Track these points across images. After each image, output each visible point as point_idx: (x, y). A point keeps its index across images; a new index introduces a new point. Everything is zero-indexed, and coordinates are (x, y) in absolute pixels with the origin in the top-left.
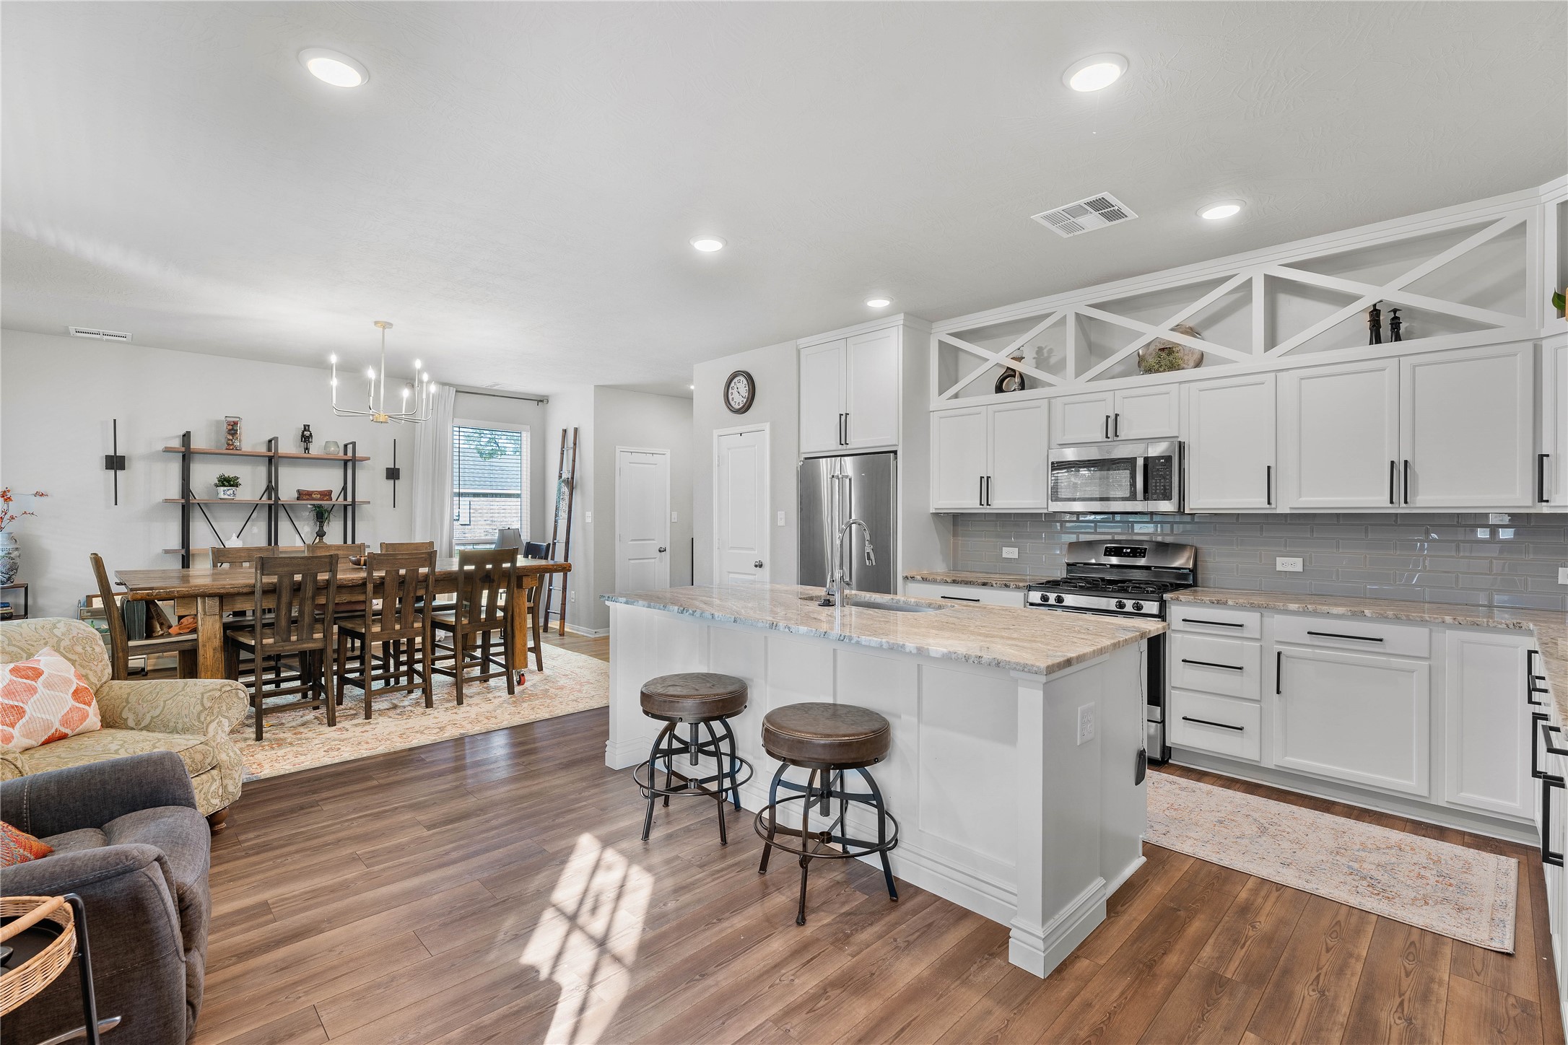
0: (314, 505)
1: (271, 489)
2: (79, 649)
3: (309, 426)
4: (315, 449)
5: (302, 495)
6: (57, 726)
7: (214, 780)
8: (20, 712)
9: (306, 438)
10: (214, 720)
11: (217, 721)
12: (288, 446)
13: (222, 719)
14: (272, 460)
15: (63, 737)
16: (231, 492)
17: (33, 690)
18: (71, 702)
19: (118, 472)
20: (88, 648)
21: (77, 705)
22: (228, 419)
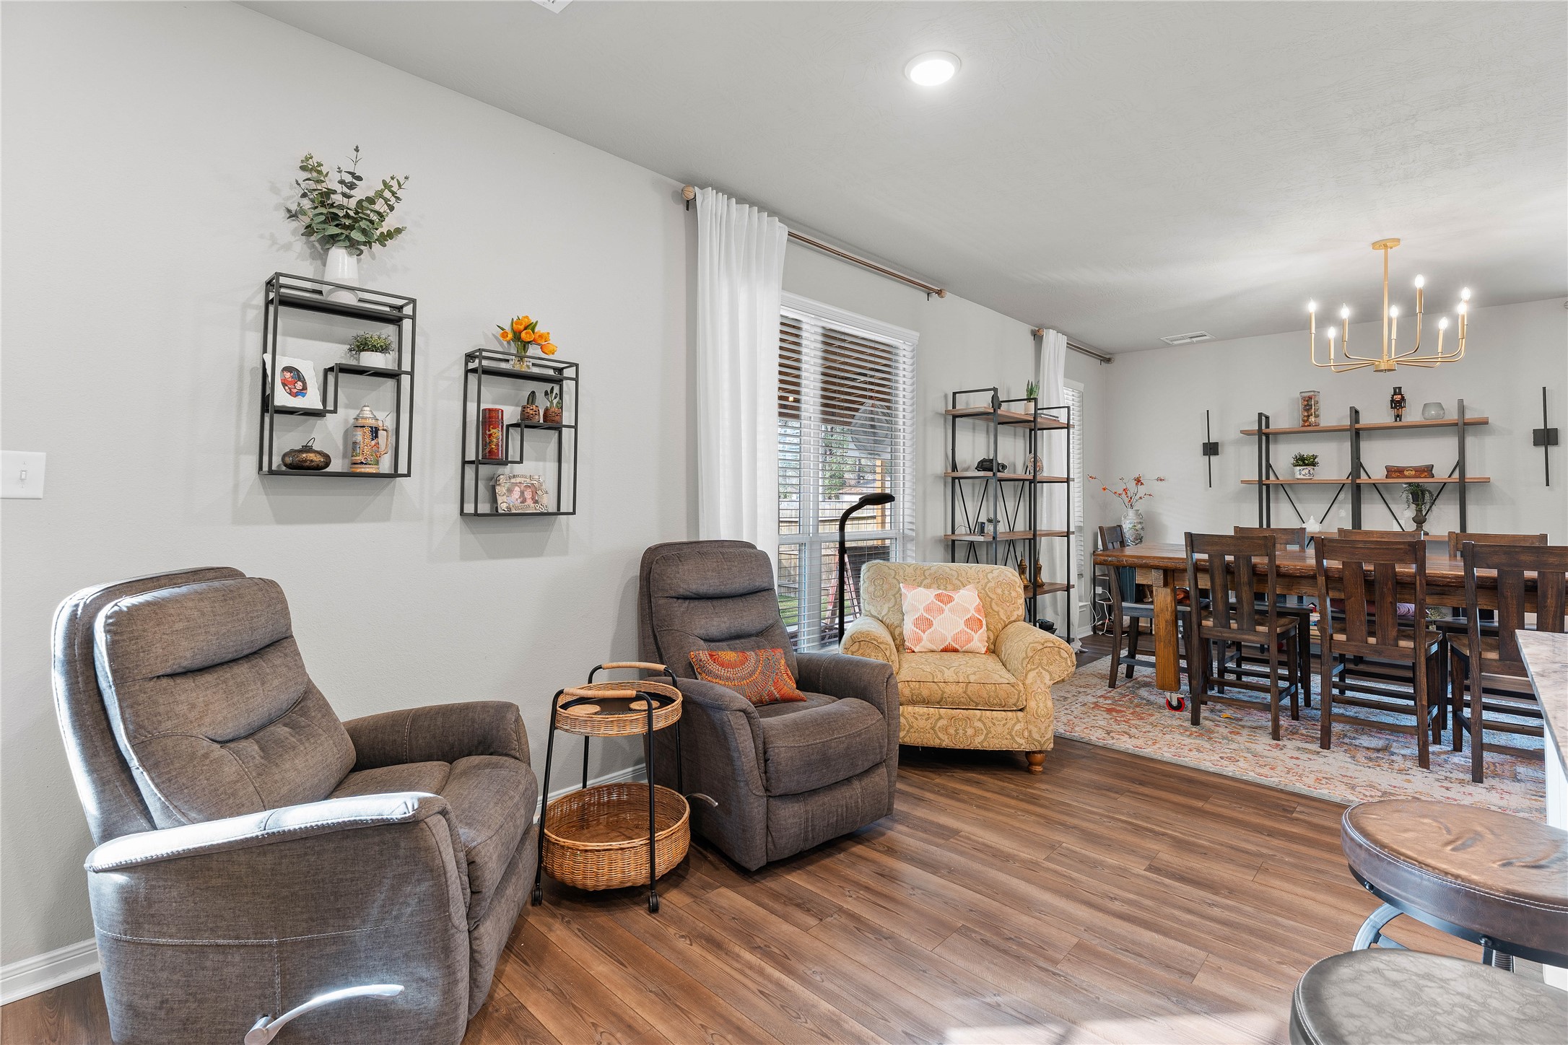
0: (1410, 484)
1: (1357, 466)
2: (999, 591)
3: (1400, 388)
4: (1412, 415)
5: (1393, 471)
6: (949, 641)
7: (1018, 721)
8: (930, 624)
9: (1398, 402)
10: (1034, 669)
11: (1037, 671)
12: (1376, 413)
13: (1042, 670)
14: (1356, 433)
15: (956, 651)
16: (1307, 471)
17: (941, 611)
18: (962, 626)
19: (1211, 457)
20: (1006, 592)
21: (966, 629)
22: (1303, 394)
